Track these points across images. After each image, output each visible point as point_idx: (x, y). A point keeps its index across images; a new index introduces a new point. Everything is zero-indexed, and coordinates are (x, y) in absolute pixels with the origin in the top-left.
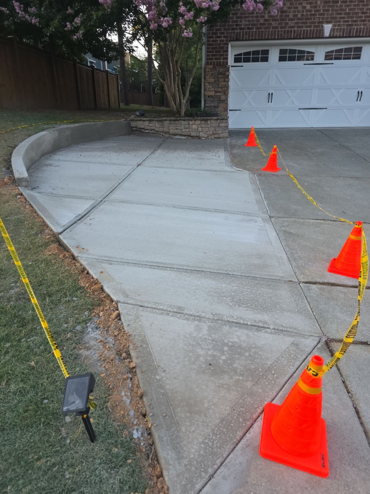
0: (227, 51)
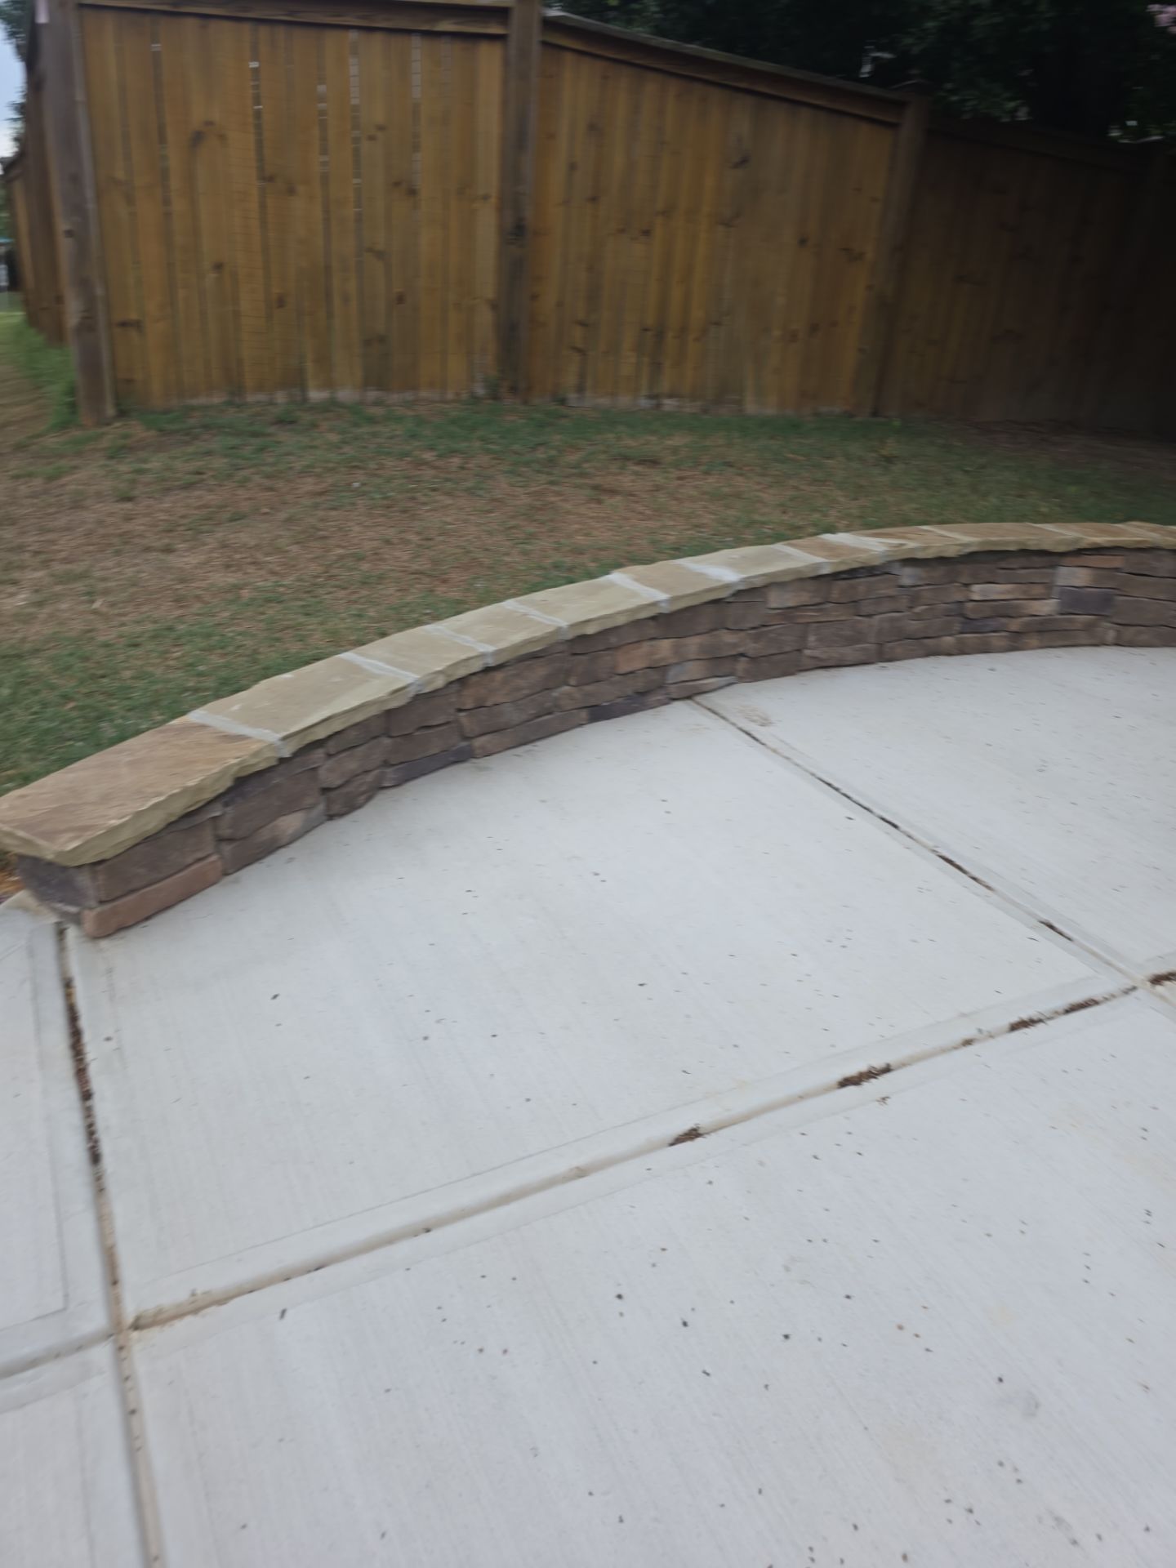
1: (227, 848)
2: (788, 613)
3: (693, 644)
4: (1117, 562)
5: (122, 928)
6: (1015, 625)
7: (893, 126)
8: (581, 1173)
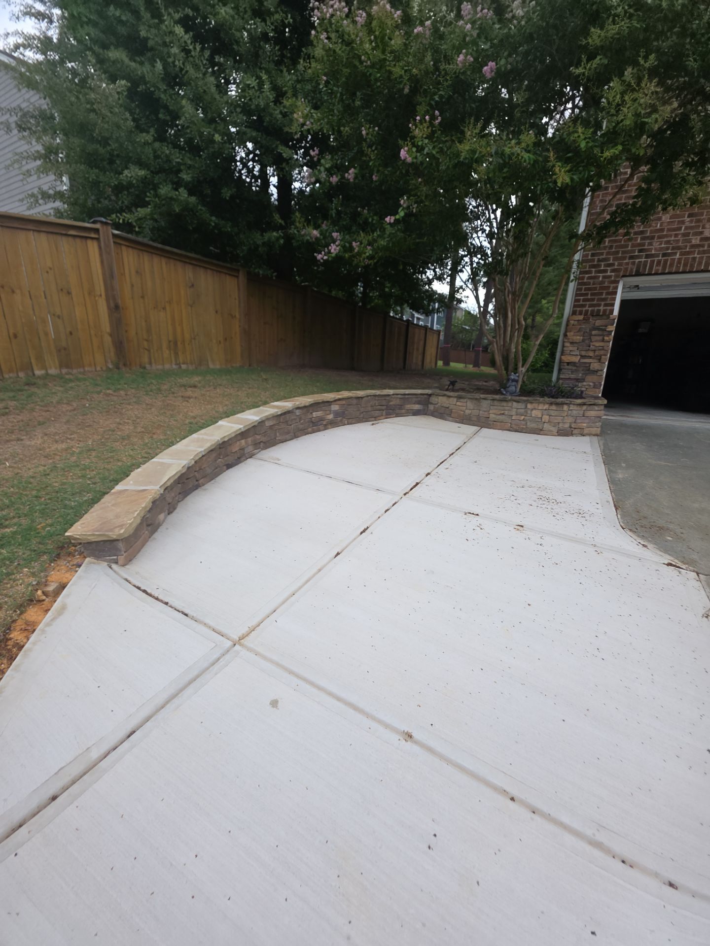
0: (615, 293)
1: (149, 528)
2: (271, 427)
3: (250, 440)
4: (344, 402)
5: (130, 560)
6: (324, 423)
7: (237, 277)
8: (320, 570)
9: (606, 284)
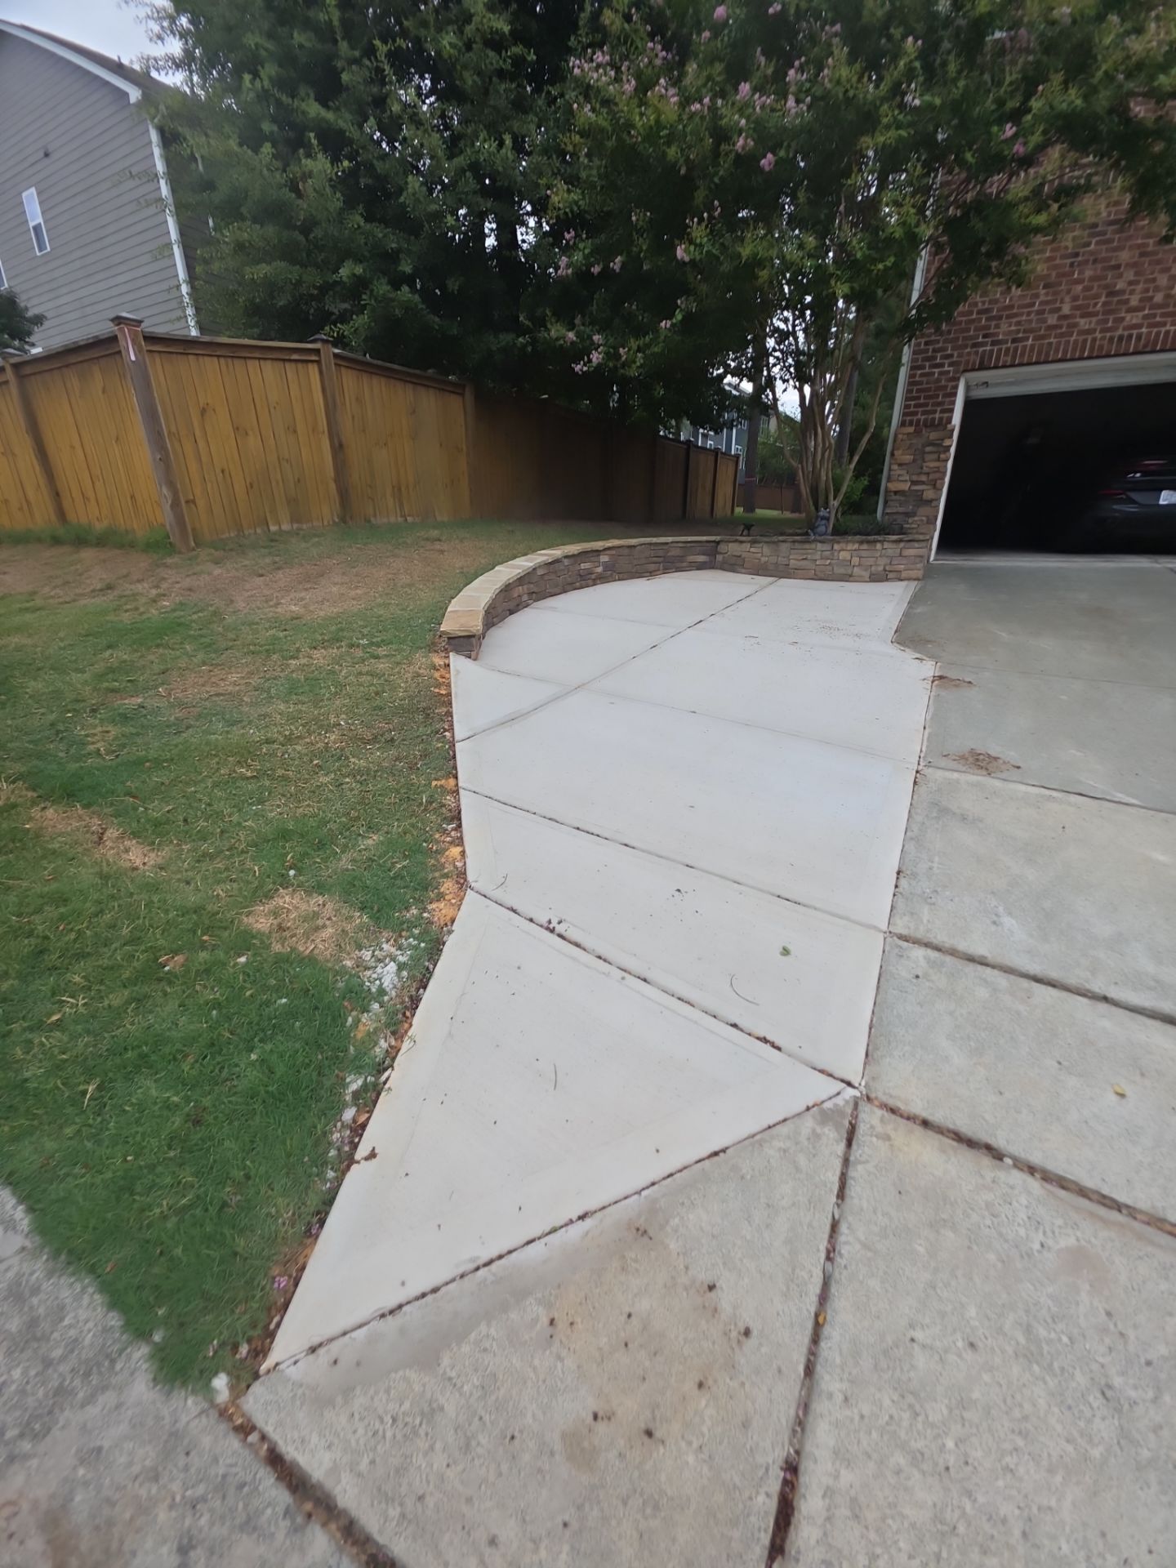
0: (955, 394)
2: (542, 577)
3: (525, 588)
5: (477, 658)
7: (462, 395)
8: (623, 664)
9: (943, 383)
